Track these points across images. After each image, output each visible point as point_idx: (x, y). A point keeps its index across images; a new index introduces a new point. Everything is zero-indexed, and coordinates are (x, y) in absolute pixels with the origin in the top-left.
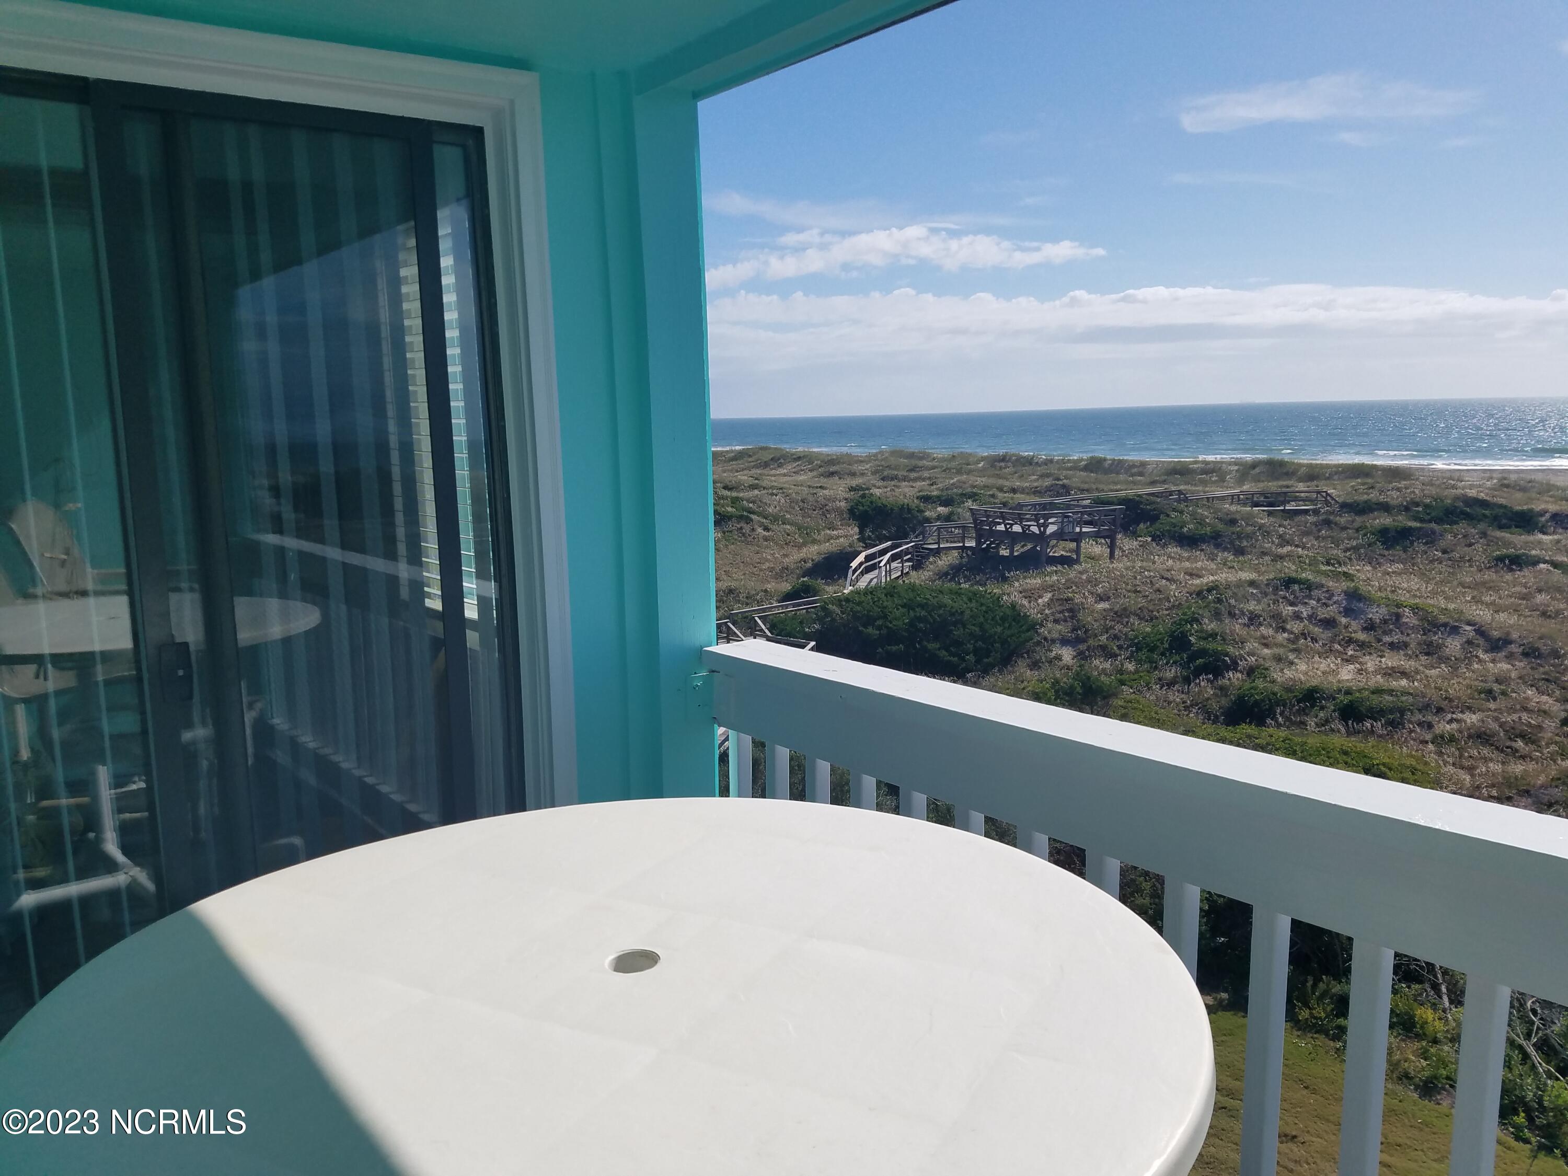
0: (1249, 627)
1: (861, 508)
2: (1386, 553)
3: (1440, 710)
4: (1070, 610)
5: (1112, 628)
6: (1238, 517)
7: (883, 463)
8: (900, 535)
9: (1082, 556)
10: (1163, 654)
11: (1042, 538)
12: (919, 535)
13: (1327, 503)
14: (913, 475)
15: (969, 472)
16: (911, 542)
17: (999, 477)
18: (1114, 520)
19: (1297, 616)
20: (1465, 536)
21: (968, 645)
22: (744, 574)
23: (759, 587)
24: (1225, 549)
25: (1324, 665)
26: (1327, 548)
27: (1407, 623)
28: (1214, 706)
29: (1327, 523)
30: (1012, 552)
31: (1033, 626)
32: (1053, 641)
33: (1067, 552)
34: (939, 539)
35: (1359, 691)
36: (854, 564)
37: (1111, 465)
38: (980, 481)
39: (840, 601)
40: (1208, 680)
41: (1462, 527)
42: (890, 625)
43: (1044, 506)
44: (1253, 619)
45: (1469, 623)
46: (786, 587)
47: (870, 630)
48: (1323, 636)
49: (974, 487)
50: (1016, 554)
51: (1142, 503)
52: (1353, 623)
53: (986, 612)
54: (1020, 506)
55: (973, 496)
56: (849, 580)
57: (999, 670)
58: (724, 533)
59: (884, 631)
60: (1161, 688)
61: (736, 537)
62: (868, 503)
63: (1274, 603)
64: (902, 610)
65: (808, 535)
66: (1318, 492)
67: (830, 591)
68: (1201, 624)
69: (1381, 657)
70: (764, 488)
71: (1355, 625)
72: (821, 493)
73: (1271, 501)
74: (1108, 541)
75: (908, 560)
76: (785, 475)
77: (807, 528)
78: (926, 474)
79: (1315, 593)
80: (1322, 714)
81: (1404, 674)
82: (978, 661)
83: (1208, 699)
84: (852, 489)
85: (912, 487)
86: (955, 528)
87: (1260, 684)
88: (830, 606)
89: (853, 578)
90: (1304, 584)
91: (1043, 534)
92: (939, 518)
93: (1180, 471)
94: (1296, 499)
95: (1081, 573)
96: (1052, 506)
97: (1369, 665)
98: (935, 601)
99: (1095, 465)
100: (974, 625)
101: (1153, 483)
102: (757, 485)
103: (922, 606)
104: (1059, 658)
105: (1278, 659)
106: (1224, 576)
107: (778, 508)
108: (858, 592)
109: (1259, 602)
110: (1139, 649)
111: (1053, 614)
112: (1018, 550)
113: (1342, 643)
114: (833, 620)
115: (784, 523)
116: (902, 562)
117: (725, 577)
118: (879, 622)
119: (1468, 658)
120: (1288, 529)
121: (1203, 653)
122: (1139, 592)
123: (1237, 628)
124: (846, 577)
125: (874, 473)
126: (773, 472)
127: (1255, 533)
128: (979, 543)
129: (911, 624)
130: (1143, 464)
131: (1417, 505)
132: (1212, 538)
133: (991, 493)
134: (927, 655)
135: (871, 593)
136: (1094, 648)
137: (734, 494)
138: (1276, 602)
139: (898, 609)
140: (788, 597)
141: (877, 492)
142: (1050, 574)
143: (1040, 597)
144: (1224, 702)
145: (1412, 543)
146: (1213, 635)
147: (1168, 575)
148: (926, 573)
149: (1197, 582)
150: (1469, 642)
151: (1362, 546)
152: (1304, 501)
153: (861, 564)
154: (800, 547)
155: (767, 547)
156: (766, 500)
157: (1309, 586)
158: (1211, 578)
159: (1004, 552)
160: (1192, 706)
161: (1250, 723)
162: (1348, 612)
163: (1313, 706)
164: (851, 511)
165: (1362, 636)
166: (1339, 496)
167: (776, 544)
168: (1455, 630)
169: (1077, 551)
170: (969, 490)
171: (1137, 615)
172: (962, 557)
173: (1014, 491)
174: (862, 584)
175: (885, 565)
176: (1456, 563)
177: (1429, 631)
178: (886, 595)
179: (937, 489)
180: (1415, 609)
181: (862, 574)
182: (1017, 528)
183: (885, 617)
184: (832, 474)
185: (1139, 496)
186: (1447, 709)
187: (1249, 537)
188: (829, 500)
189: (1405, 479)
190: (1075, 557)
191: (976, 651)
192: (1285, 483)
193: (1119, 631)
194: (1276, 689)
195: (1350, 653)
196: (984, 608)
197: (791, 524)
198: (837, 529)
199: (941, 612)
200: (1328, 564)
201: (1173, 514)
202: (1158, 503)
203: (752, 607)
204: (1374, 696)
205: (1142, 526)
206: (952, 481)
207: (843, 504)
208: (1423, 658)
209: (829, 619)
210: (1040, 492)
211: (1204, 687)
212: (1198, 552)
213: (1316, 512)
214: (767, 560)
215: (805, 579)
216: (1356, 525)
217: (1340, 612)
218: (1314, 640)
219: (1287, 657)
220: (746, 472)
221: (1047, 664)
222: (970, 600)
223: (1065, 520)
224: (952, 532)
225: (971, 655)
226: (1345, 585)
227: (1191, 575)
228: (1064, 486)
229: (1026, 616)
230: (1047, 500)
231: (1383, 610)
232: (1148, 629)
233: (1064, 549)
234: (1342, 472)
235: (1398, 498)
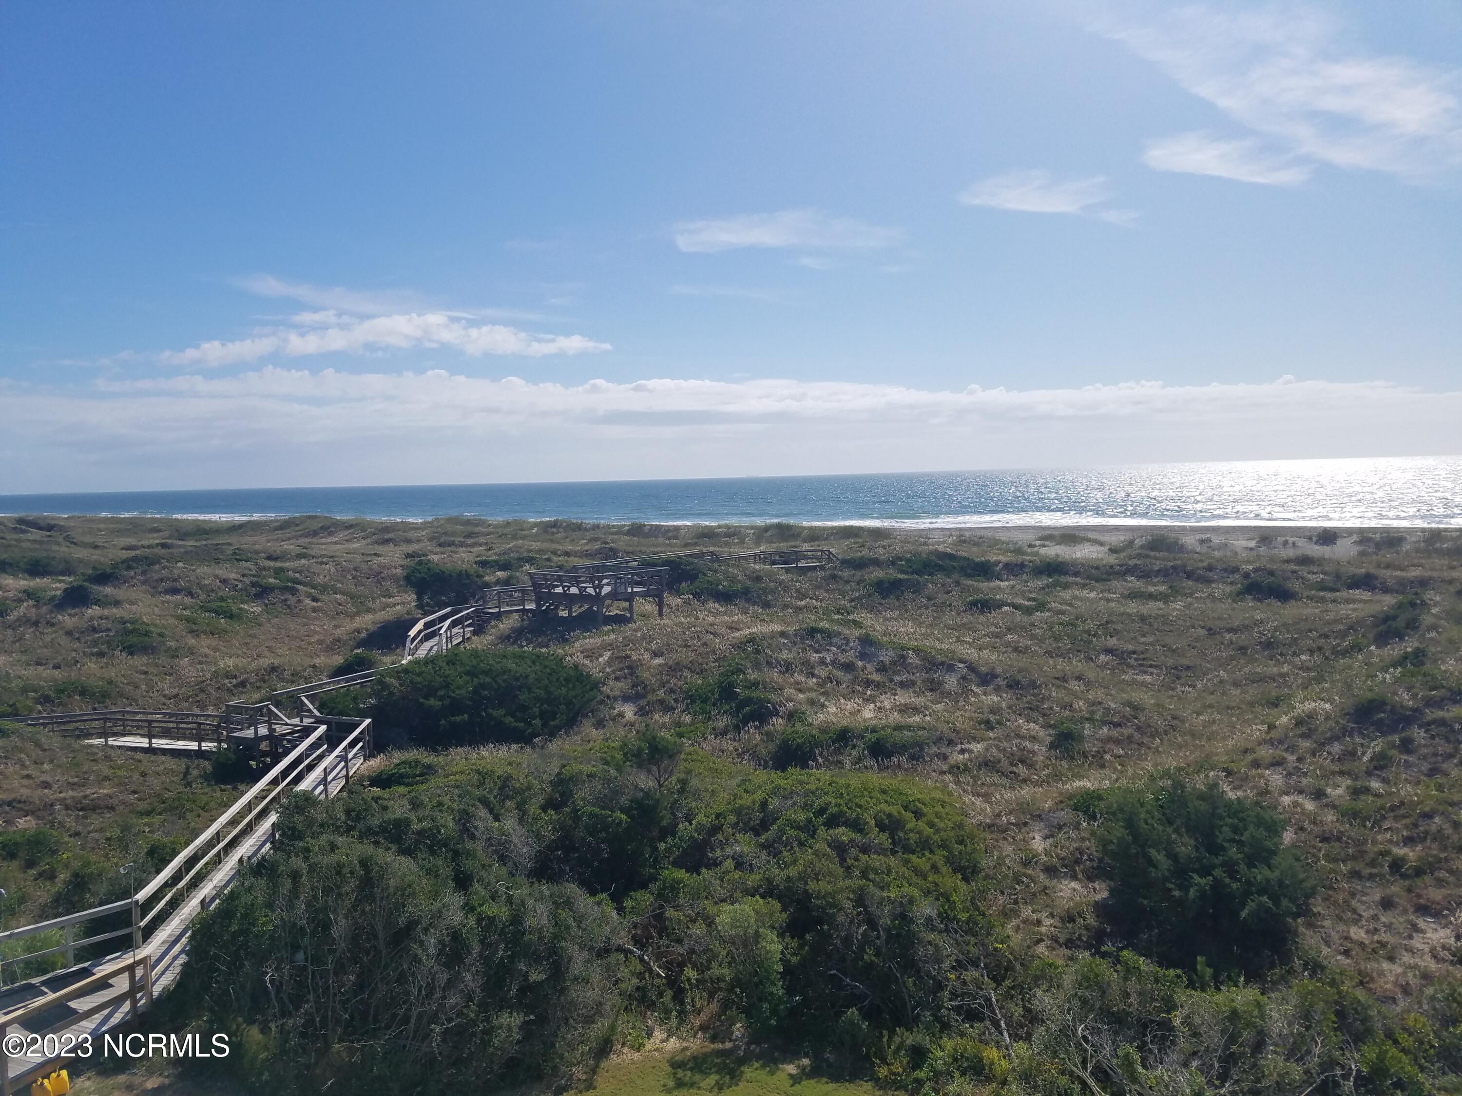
0: (784, 674)
1: (418, 575)
2: (884, 602)
3: (951, 743)
4: (630, 667)
5: (668, 682)
6: (761, 574)
7: (439, 530)
8: (461, 601)
9: (635, 615)
10: (714, 705)
11: (597, 599)
12: (479, 600)
13: (829, 560)
14: (469, 541)
15: (524, 538)
16: (472, 607)
17: (552, 541)
18: (661, 580)
19: (822, 662)
20: (943, 585)
21: (535, 709)
22: (290, 649)
23: (308, 661)
24: (755, 603)
25: (850, 706)
26: (836, 599)
27: (912, 664)
28: (763, 751)
29: (834, 577)
30: (570, 613)
31: (596, 685)
32: (615, 699)
33: (621, 611)
34: (499, 603)
35: (883, 728)
36: (412, 633)
37: (650, 530)
38: (535, 545)
39: (398, 672)
40: (756, 727)
41: (940, 577)
42: (453, 695)
43: (597, 569)
44: (788, 668)
45: (961, 661)
46: (339, 660)
47: (432, 702)
48: (845, 679)
49: (530, 551)
50: (574, 614)
51: (682, 564)
52: (869, 666)
53: (550, 674)
54: (575, 569)
55: (530, 560)
56: (407, 649)
57: (565, 733)
58: (266, 605)
59: (447, 702)
60: (715, 738)
61: (280, 610)
62: (426, 570)
63: (803, 652)
64: (465, 678)
65: (361, 606)
66: (822, 551)
67: (386, 661)
68: (744, 673)
69: (895, 695)
70: (313, 557)
71: (870, 667)
72: (376, 560)
73: (785, 559)
74: (657, 599)
75: (469, 625)
76: (336, 543)
77: (360, 597)
78: (482, 540)
79: (834, 640)
80: (854, 753)
81: (916, 710)
82: (544, 725)
83: (756, 745)
84: (408, 556)
85: (470, 552)
86: (515, 591)
87: (799, 727)
88: (388, 679)
89: (412, 647)
90: (825, 633)
91: (598, 594)
92: (498, 582)
93: (707, 534)
94: (805, 558)
95: (636, 630)
96: (605, 568)
97: (886, 703)
98: (499, 667)
99: (636, 530)
100: (539, 688)
101: (686, 545)
102: (306, 553)
103: (485, 673)
104: (621, 715)
105: (812, 702)
106: (757, 629)
107: (327, 578)
108: (417, 662)
109: (790, 651)
110: (693, 702)
111: (614, 672)
112: (576, 611)
113: (862, 684)
114: (391, 694)
115: (335, 593)
116: (463, 628)
117: (267, 654)
118: (441, 693)
119: (966, 693)
120: (802, 583)
121: (748, 701)
122: (690, 646)
123: (775, 676)
124: (404, 646)
125: (430, 540)
126: (323, 540)
127: (777, 588)
128: (539, 606)
129: (475, 691)
130: (677, 528)
131: (901, 559)
132: (743, 593)
133: (547, 557)
134: (492, 723)
135: (432, 662)
136: (653, 704)
137: (278, 564)
138: (804, 650)
139: (460, 678)
140: (340, 671)
141: (435, 558)
142: (607, 633)
143: (601, 656)
144: (772, 747)
145: (903, 593)
146: (755, 684)
147: (711, 629)
148: (488, 637)
149: (737, 634)
150: (964, 678)
151: (863, 597)
152: (811, 559)
153: (420, 632)
154: (352, 616)
155: (316, 618)
156: (316, 568)
157: (829, 635)
158: (748, 631)
159: (564, 614)
160: (744, 753)
161: (796, 766)
162: (863, 656)
163: (846, 746)
164: (407, 578)
165: (876, 677)
166: (838, 554)
167: (326, 614)
168: (951, 668)
169: (631, 609)
170: (525, 554)
171: (689, 669)
172: (523, 620)
173: (567, 554)
174: (422, 653)
175: (446, 631)
176: (941, 607)
177: (930, 669)
178: (448, 664)
179: (495, 554)
180: (916, 650)
181: (422, 642)
182: (574, 590)
183: (447, 686)
184: (387, 541)
185: (679, 557)
186: (956, 740)
187: (773, 592)
188: (384, 567)
189: (886, 538)
190: (628, 615)
191: (542, 715)
192: (793, 544)
193: (675, 684)
194: (814, 732)
195: (869, 693)
196: (548, 671)
197: (343, 594)
198: (393, 597)
199: (505, 677)
200: (838, 613)
201: (710, 573)
202: (696, 564)
203: (299, 685)
204: (896, 733)
205: (683, 584)
206: (508, 547)
207: (399, 571)
208: (929, 694)
209: (387, 692)
210: (590, 555)
211: (753, 734)
212: (733, 607)
213: (822, 568)
214: (316, 632)
215: (359, 651)
216: (857, 578)
217: (856, 657)
218: (839, 683)
219: (819, 701)
220: (292, 541)
221: (611, 722)
222: (534, 663)
223: (618, 581)
224: (512, 595)
225: (538, 719)
226: (857, 632)
227: (731, 628)
228: (611, 549)
229: (589, 676)
230: (596, 562)
231: (891, 653)
232: (700, 682)
233: (618, 608)
234: (836, 533)
235: (884, 554)
